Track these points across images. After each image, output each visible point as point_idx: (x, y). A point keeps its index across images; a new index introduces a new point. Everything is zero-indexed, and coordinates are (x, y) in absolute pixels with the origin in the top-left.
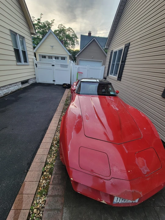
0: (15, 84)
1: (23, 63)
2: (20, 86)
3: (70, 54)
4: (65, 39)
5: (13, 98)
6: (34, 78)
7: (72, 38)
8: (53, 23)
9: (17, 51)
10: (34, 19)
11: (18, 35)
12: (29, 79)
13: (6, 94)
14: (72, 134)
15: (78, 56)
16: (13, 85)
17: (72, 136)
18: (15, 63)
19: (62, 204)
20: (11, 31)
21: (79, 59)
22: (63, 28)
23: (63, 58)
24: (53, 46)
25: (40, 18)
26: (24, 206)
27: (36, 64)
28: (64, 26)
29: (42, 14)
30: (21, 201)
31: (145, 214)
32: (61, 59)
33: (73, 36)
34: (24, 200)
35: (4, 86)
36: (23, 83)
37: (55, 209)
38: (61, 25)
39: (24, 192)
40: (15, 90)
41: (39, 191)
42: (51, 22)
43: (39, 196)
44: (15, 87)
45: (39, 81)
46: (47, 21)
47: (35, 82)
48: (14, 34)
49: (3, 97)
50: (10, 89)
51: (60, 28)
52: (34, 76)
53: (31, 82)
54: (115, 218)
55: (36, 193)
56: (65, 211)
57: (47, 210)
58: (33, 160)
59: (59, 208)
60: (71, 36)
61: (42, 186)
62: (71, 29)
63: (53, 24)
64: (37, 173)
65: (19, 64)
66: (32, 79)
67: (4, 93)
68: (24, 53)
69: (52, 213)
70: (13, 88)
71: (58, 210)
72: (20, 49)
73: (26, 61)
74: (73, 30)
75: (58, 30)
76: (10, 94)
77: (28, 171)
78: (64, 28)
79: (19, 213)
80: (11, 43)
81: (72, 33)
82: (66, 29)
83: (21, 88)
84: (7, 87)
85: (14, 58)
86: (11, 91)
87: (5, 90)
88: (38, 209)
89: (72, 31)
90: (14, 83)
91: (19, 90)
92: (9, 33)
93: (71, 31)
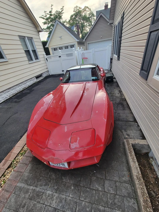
0: (31, 80)
1: (34, 60)
2: (36, 80)
3: (77, 40)
4: (82, 22)
5: (29, 91)
6: (47, 71)
7: (89, 18)
8: (63, 10)
9: (27, 52)
10: (46, 13)
11: (26, 37)
12: (42, 73)
13: (24, 88)
14: (35, 117)
15: (85, 40)
16: (28, 81)
17: (34, 118)
18: (27, 62)
19: (30, 161)
20: (19, 36)
21: (87, 43)
22: (78, 10)
23: (72, 46)
24: (61, 37)
25: (51, 10)
26: (10, 159)
27: (46, 59)
28: (80, 7)
29: (52, 5)
30: (10, 156)
31: (81, 179)
32: (70, 47)
33: (89, 15)
34: (11, 156)
35: (22, 83)
36: (37, 77)
37: (25, 164)
38: (77, 7)
39: (13, 152)
40: (31, 85)
41: (21, 152)
42: (60, 11)
43: (20, 155)
44: (31, 82)
45: (52, 73)
46: (57, 11)
47: (48, 75)
48: (22, 38)
49: (22, 91)
50: (27, 84)
51: (76, 11)
52: (47, 70)
53: (44, 76)
54: (58, 176)
55: (19, 153)
56: (29, 165)
57: (21, 163)
58: (24, 134)
59: (27, 163)
60: (88, 16)
61: (24, 150)
62: (87, 7)
63: (63, 12)
64: (23, 142)
65: (30, 62)
66: (45, 73)
67: (23, 88)
68: (34, 51)
69: (22, 165)
70: (29, 83)
71: (26, 164)
72: (30, 49)
73: (37, 58)
74: (90, 8)
75: (74, 14)
76: (28, 88)
77: (19, 140)
78: (80, 10)
79: (6, 162)
80: (21, 47)
81: (88, 13)
82: (82, 9)
83: (36, 82)
84: (24, 83)
85: (26, 59)
86: (28, 86)
87: (23, 86)
88: (17, 162)
89: (89, 10)
90: (29, 79)
91: (34, 84)
92: (18, 38)
93: (87, 9)
